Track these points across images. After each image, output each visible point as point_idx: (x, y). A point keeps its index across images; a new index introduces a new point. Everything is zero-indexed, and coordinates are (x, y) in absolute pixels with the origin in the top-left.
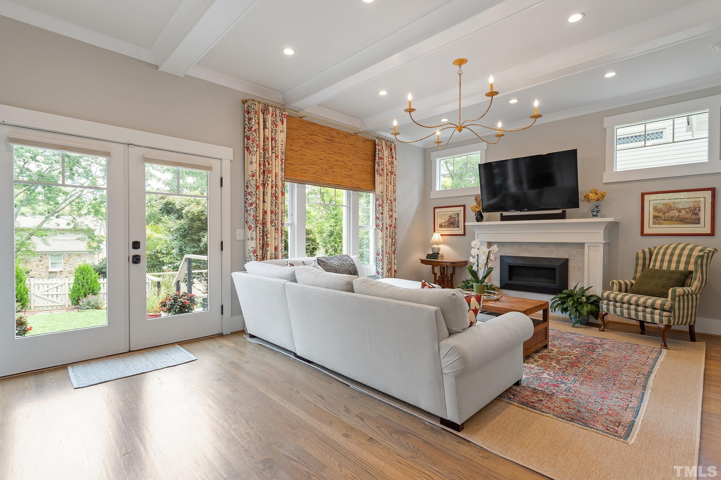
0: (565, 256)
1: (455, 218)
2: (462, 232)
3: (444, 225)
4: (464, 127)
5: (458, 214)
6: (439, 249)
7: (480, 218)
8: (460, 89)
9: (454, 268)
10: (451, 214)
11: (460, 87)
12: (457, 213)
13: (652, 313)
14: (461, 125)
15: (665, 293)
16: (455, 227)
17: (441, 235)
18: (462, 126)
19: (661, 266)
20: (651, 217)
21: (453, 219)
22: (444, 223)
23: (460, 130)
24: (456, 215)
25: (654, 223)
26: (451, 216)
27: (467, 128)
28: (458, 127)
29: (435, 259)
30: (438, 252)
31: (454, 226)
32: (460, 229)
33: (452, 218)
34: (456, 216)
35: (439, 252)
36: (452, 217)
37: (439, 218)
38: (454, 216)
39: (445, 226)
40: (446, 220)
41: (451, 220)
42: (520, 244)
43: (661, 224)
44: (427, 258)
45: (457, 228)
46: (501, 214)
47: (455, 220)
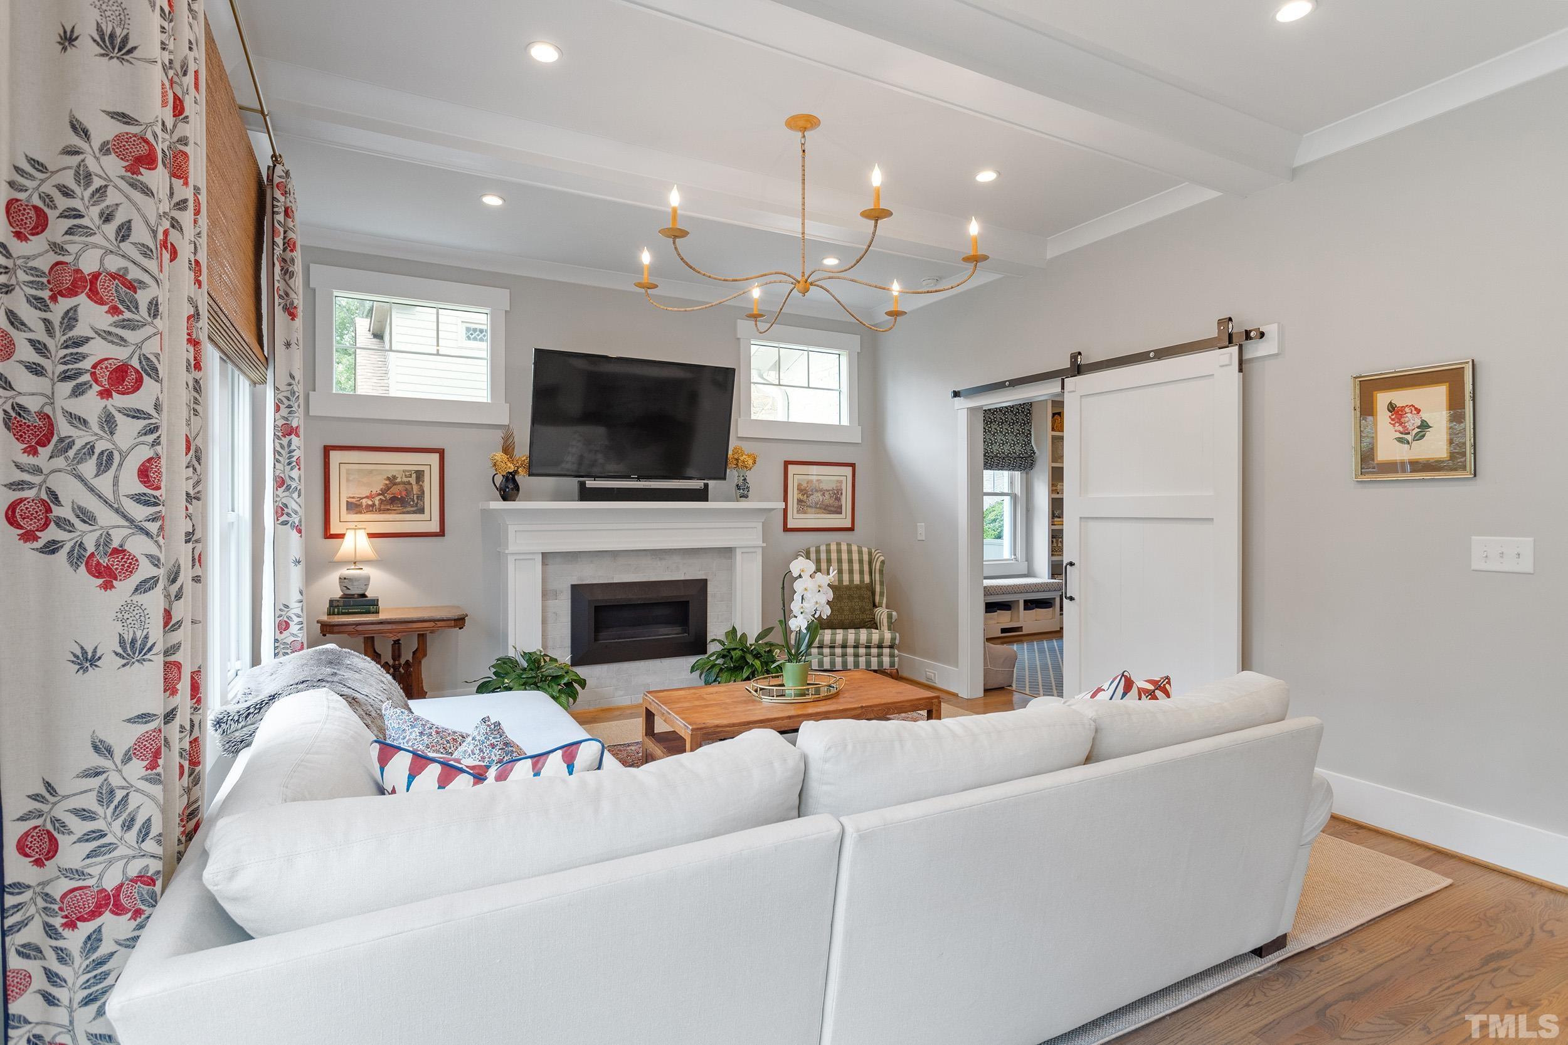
0: (700, 576)
1: (409, 483)
2: (434, 527)
3: (368, 506)
4: (811, 284)
5: (420, 475)
6: (367, 580)
7: (509, 489)
8: (804, 189)
9: (422, 637)
10: (392, 470)
11: (804, 183)
12: (417, 472)
13: (880, 655)
14: (806, 277)
15: (868, 622)
16: (408, 513)
17: (372, 536)
18: (809, 281)
19: (851, 580)
20: (795, 501)
21: (400, 487)
22: (367, 497)
23: (805, 291)
24: (414, 475)
25: (798, 512)
26: (395, 477)
27: (821, 287)
28: (799, 282)
29: (368, 612)
30: (361, 592)
31: (405, 507)
32: (426, 516)
33: (399, 484)
34: (413, 480)
35: (366, 590)
36: (399, 480)
37: (348, 480)
38: (405, 480)
39: (371, 509)
40: (377, 488)
41: (395, 490)
42: (614, 554)
43: (805, 513)
44: (329, 614)
45: (414, 512)
46: (582, 484)
47: (409, 492)
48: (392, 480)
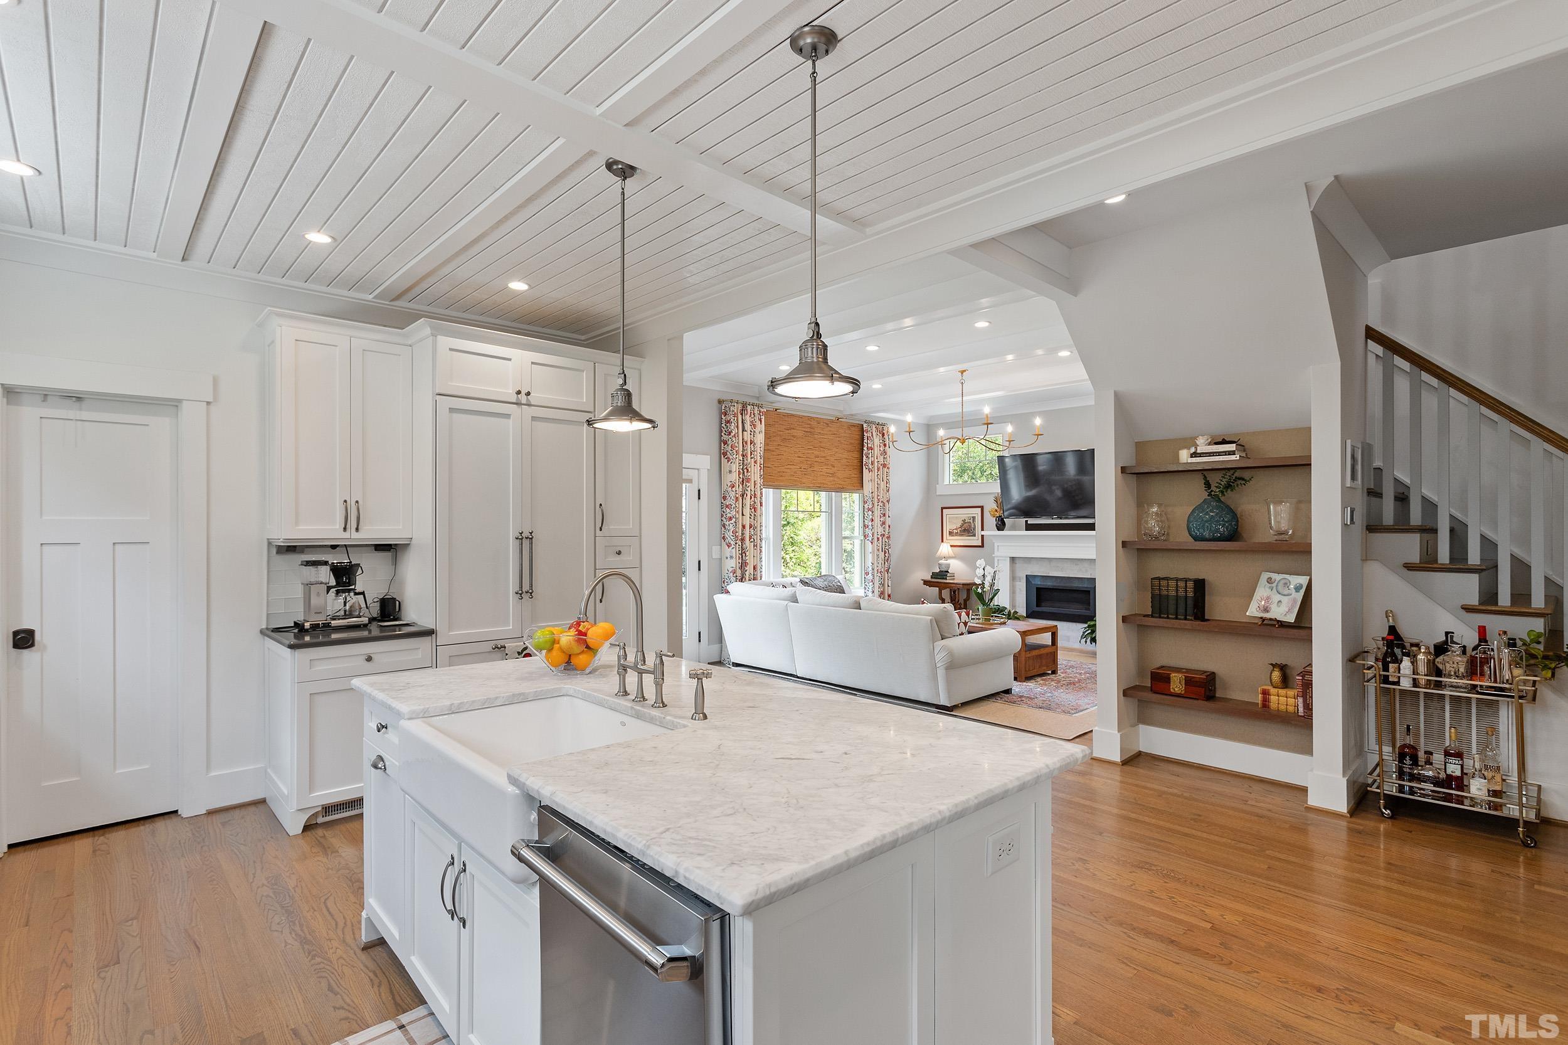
2: (979, 543)
5: (974, 518)
6: (948, 566)
7: (1001, 525)
9: (969, 590)
10: (963, 516)
16: (970, 536)
17: (951, 546)
22: (955, 529)
24: (972, 519)
29: (943, 579)
30: (946, 570)
31: (969, 534)
32: (976, 538)
33: (967, 523)
34: (971, 521)
35: (948, 569)
36: (966, 521)
37: (949, 522)
38: (969, 521)
39: (957, 534)
40: (959, 525)
41: (965, 525)
42: (1049, 560)
44: (932, 578)
45: (972, 536)
46: (1026, 521)
47: (970, 526)
48: (964, 521)
